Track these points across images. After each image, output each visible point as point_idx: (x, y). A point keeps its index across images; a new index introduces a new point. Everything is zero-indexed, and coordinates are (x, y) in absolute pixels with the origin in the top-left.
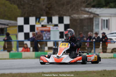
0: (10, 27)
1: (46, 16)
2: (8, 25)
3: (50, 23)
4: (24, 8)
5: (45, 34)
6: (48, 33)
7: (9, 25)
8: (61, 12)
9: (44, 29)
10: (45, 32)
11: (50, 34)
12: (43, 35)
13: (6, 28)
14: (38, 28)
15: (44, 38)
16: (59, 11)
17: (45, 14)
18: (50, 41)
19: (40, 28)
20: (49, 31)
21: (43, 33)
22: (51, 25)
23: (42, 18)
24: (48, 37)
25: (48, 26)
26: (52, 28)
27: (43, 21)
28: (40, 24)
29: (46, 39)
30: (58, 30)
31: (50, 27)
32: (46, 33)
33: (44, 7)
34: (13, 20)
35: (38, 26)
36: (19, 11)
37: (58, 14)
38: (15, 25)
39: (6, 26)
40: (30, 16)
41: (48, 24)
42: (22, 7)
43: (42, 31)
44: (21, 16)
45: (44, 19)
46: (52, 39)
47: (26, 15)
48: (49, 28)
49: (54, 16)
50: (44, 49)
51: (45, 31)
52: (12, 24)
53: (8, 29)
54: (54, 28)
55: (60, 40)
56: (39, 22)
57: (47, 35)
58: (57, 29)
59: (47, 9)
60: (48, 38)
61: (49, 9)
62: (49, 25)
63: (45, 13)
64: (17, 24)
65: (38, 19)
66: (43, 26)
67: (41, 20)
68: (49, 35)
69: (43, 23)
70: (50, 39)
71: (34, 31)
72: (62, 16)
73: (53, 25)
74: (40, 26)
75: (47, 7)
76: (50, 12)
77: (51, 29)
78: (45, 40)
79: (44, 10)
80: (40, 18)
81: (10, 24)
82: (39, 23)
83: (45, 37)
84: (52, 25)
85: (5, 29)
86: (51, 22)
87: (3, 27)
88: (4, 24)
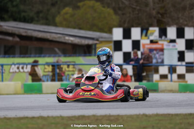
0: (101, 42)
1: (157, 26)
2: (97, 40)
3: (163, 37)
4: (123, 14)
5: (155, 54)
6: (161, 53)
7: (100, 39)
8: (181, 21)
9: (154, 46)
10: (155, 52)
11: (163, 55)
12: (153, 56)
13: (96, 44)
14: (144, 45)
15: (154, 61)
16: (178, 18)
17: (155, 23)
18: (164, 65)
19: (147, 44)
20: (162, 50)
21: (152, 53)
22: (164, 40)
23: (151, 29)
24: (160, 58)
25: (160, 42)
26: (167, 45)
27: (152, 34)
28: (148, 38)
29: (157, 62)
30: (176, 49)
31: (164, 43)
32: (157, 53)
33: (154, 12)
34: (106, 32)
35: (145, 42)
36: (115, 18)
37: (176, 24)
38: (109, 40)
39: (96, 42)
40: (133, 26)
41: (160, 39)
42: (120, 12)
43: (151, 50)
44: (119, 26)
45: (155, 32)
46: (166, 62)
47: (126, 25)
48: (163, 45)
49: (170, 26)
50: (152, 77)
51: (156, 49)
52: (105, 38)
53: (98, 46)
54: (169, 46)
55: (179, 63)
56: (146, 35)
57: (159, 56)
58: (175, 46)
59: (160, 16)
60: (160, 61)
61: (162, 15)
62: (162, 40)
63: (156, 21)
64: (112, 38)
65: (145, 30)
66: (152, 42)
67: (149, 32)
68: (162, 57)
69: (152, 38)
70: (162, 62)
71: (139, 49)
72: (183, 27)
73: (169, 41)
74: (148, 42)
75: (158, 13)
76: (164, 20)
77: (165, 47)
78: (155, 63)
79: (155, 17)
80: (147, 30)
81: (102, 38)
82: (146, 38)
83: (156, 58)
84: (167, 41)
85: (94, 47)
86: (166, 35)
87: (91, 42)
88: (92, 39)
